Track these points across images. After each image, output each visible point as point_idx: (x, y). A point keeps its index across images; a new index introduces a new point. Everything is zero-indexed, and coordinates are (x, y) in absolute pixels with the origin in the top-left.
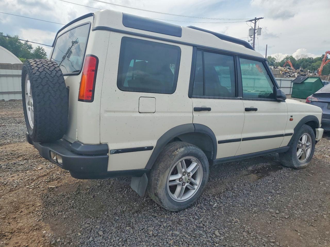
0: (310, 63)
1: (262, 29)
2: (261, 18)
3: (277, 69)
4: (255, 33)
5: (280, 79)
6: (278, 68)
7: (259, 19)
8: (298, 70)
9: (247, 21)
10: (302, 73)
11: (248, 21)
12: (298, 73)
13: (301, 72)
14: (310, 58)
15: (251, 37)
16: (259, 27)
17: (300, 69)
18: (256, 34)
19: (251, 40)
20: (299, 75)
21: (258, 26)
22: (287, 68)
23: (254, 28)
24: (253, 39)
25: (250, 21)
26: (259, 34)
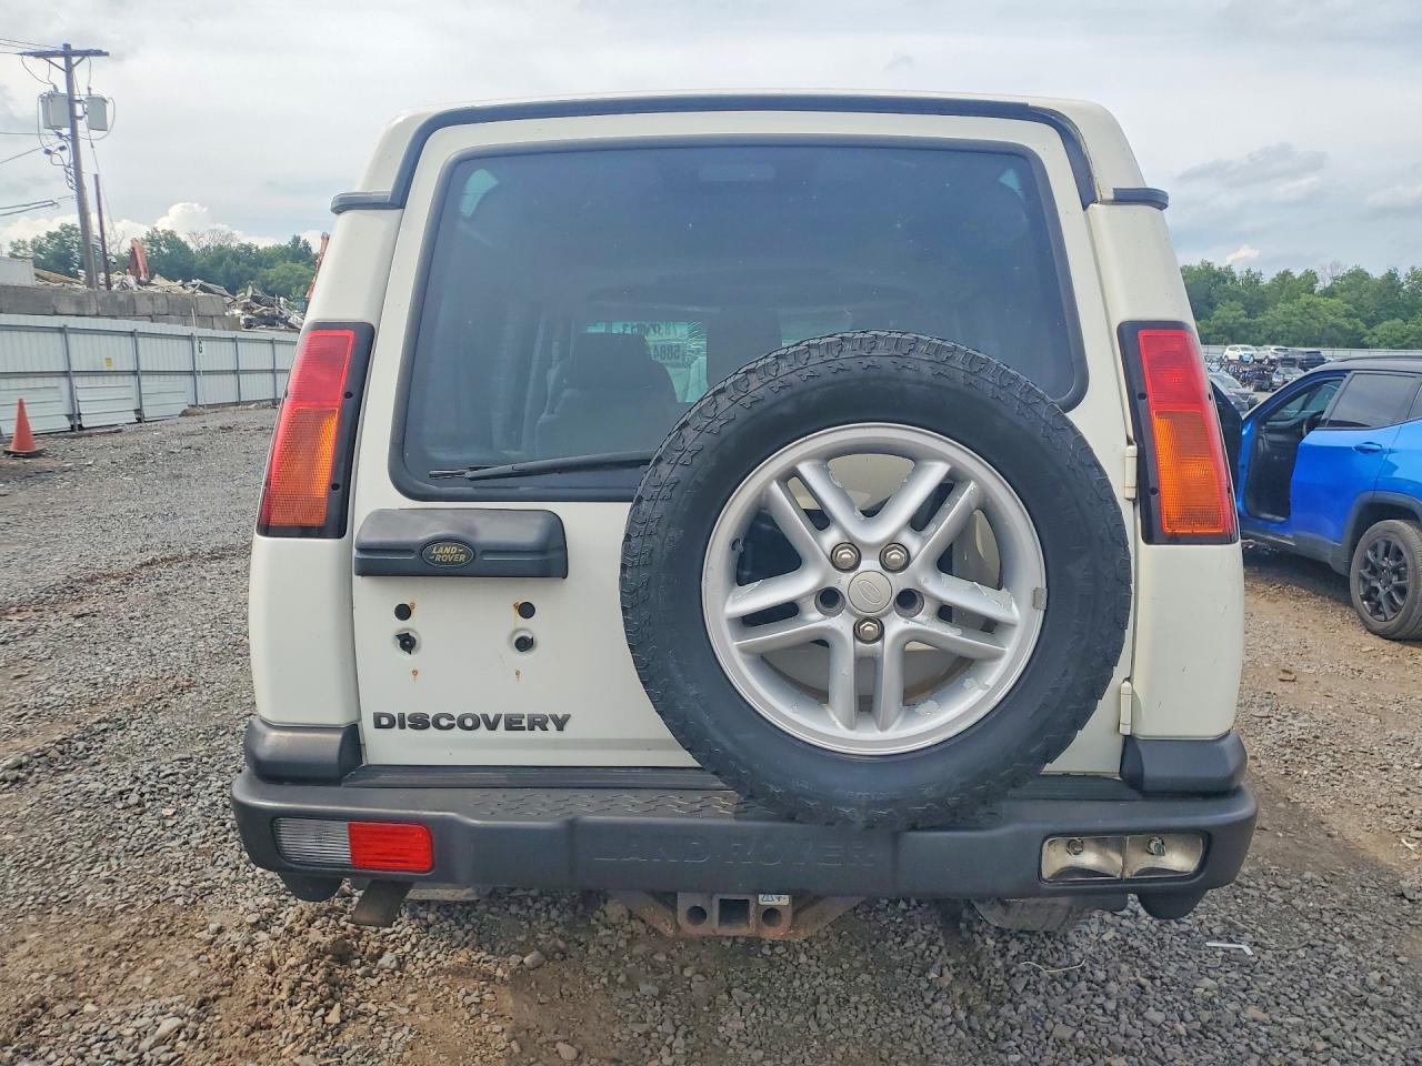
0: (251, 269)
1: (109, 107)
2: (99, 53)
3: (151, 289)
4: (73, 118)
5: (229, 334)
6: (153, 282)
7: (85, 54)
8: (242, 298)
9: (24, 54)
10: (258, 308)
11: (31, 54)
12: (244, 310)
13: (255, 305)
14: (248, 248)
15: (60, 135)
16: (92, 92)
17: (250, 293)
18: (82, 125)
19: (62, 148)
20: (250, 317)
21: (89, 89)
22: (194, 286)
23: (63, 89)
24: (70, 144)
25: (38, 55)
26: (100, 124)
